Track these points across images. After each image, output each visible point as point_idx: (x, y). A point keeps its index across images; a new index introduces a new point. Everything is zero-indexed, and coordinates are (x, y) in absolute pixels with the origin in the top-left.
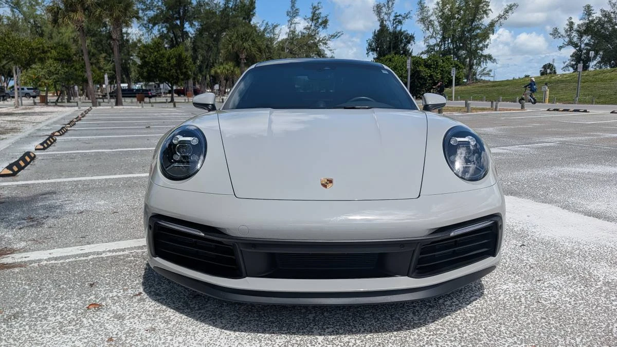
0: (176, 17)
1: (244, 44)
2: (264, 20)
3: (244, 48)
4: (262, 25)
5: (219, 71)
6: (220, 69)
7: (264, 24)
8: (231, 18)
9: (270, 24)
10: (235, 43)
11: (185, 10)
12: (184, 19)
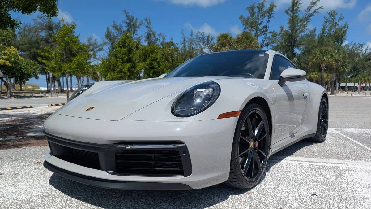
0: (289, 45)
1: (324, 57)
2: (352, 42)
3: (324, 60)
4: (351, 45)
5: (312, 76)
6: (313, 74)
7: (352, 44)
8: (325, 42)
9: (357, 43)
10: (318, 57)
11: (295, 40)
12: (294, 46)
